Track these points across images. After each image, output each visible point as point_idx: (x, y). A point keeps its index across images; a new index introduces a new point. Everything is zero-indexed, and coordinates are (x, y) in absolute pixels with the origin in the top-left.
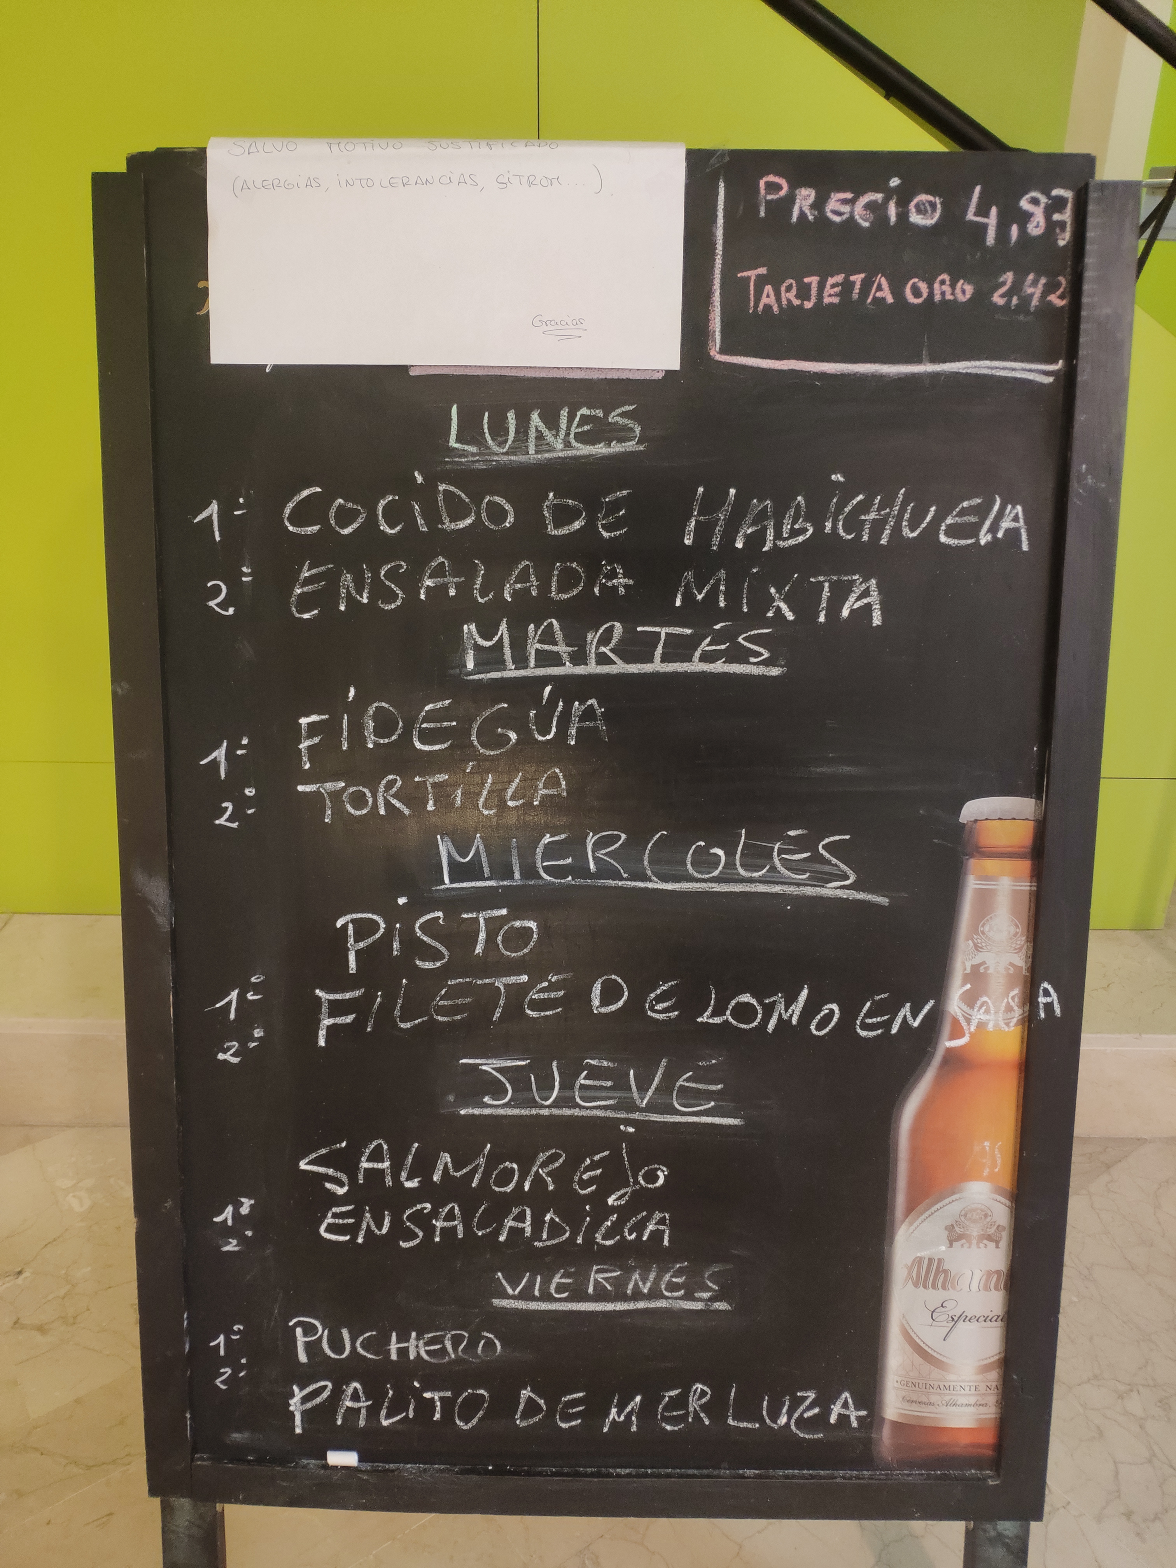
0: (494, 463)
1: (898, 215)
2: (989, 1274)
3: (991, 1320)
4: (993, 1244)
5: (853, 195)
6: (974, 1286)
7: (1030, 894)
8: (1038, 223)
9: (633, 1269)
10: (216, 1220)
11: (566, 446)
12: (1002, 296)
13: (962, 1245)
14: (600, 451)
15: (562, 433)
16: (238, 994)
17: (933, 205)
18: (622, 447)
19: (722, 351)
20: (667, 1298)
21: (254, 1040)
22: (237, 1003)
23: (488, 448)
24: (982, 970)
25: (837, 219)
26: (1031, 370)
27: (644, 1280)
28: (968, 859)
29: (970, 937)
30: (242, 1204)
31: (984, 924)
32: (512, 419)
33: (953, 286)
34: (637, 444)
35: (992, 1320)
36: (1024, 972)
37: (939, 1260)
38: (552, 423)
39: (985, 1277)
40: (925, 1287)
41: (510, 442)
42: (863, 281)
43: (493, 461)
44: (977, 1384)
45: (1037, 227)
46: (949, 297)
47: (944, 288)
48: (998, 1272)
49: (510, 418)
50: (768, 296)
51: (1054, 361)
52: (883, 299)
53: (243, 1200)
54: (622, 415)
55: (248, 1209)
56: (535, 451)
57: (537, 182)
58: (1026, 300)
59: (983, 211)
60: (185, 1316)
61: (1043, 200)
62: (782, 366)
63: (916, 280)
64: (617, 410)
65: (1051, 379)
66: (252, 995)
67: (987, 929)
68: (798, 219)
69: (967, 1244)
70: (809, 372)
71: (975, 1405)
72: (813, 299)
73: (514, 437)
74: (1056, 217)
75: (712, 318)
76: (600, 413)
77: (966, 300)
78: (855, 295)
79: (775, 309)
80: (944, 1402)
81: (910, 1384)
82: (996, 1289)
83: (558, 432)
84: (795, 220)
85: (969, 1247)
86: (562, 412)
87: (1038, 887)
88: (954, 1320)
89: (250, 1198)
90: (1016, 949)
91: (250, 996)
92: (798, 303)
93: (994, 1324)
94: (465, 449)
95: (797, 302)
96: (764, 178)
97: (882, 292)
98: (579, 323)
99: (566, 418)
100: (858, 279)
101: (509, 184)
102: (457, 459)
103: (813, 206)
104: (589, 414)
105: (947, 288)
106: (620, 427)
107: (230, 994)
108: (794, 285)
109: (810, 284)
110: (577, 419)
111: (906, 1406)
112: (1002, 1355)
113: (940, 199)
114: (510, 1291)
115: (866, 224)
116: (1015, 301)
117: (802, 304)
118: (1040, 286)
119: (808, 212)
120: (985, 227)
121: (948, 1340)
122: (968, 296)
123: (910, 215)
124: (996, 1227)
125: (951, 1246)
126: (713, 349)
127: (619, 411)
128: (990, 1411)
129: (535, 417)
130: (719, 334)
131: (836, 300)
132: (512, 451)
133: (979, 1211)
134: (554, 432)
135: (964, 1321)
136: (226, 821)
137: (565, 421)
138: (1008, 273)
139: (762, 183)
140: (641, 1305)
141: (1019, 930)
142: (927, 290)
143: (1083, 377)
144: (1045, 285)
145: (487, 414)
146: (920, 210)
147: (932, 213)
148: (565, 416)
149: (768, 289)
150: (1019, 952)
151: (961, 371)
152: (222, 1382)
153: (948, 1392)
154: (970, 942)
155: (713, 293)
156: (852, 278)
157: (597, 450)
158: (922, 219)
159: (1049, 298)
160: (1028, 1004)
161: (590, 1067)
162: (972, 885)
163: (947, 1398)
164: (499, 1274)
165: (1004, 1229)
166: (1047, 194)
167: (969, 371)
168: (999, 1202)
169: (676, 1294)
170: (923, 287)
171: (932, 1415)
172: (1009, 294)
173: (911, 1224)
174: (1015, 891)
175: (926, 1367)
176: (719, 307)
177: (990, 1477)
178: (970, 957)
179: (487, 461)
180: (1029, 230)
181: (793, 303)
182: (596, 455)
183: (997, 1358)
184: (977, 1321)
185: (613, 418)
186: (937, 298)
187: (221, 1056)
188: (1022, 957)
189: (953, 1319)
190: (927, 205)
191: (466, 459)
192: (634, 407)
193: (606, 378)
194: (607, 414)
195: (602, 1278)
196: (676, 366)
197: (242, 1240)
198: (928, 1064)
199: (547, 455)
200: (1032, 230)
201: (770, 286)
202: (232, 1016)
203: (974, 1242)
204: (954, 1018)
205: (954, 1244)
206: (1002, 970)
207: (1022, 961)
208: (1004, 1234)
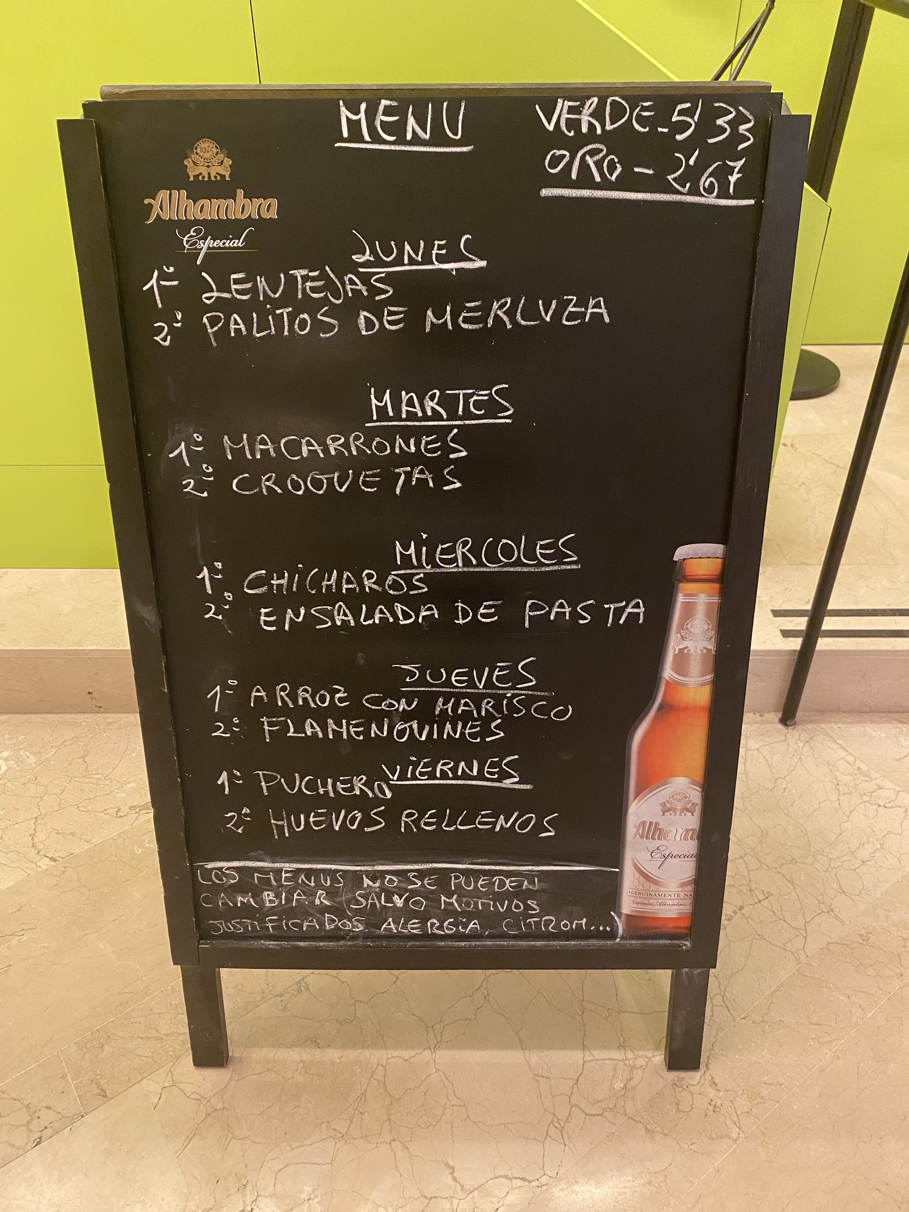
2: (687, 831)
3: (688, 857)
4: (689, 814)
6: (678, 838)
7: (718, 604)
13: (671, 814)
24: (685, 651)
28: (679, 583)
29: (678, 632)
31: (688, 623)
36: (712, 653)
37: (656, 823)
39: (684, 833)
40: (647, 838)
44: (679, 893)
48: (693, 830)
67: (689, 626)
69: (674, 814)
71: (678, 904)
80: (658, 903)
81: (638, 893)
82: (692, 839)
85: (675, 815)
87: (723, 600)
88: (665, 857)
90: (708, 638)
93: (690, 859)
111: (635, 905)
112: (695, 876)
121: (661, 868)
125: (664, 815)
128: (687, 908)
133: (681, 795)
135: (671, 858)
141: (710, 627)
150: (710, 640)
153: (661, 897)
154: (679, 635)
160: (716, 672)
162: (681, 599)
163: (660, 901)
165: (697, 805)
168: (695, 789)
171: (650, 911)
173: (638, 802)
174: (709, 602)
175: (647, 884)
177: (685, 945)
178: (678, 644)
183: (691, 878)
184: (680, 857)
188: (712, 644)
198: (649, 710)
203: (678, 812)
204: (667, 681)
205: (666, 813)
206: (699, 652)
207: (711, 646)
208: (697, 808)
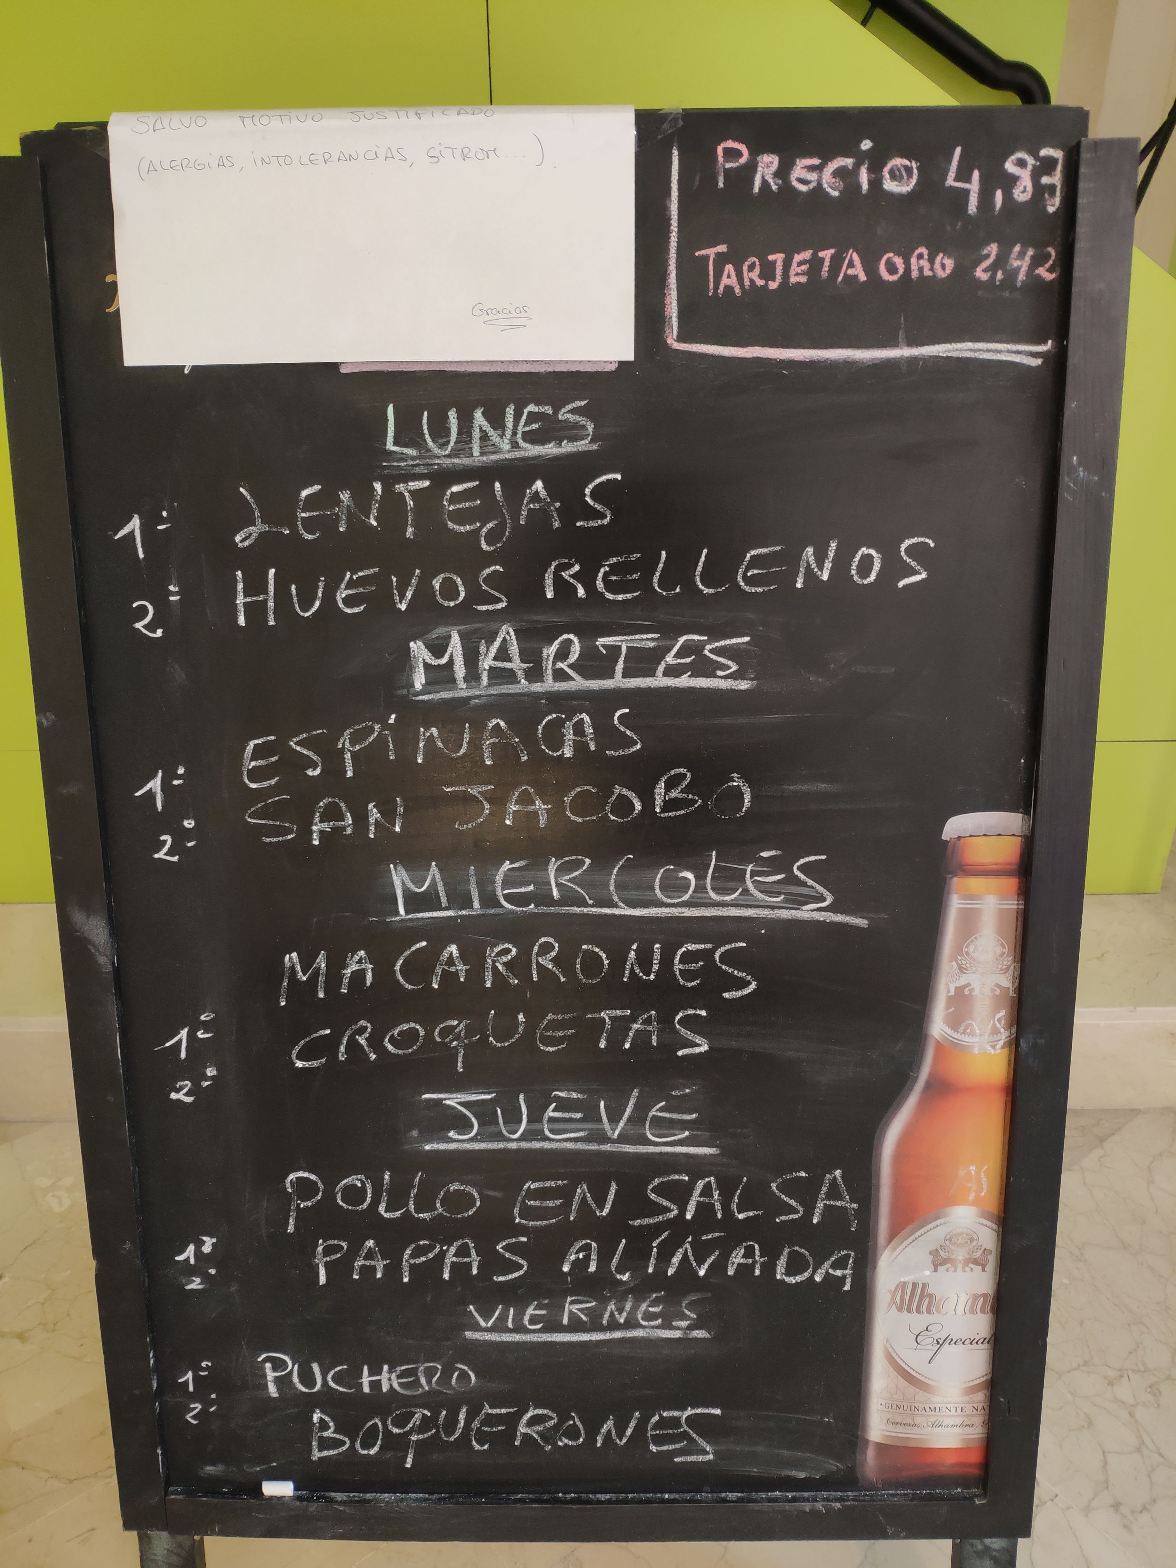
0: (436, 467)
1: (870, 183)
2: (975, 1297)
3: (977, 1343)
4: (979, 1269)
5: (820, 161)
6: (960, 1309)
7: (1017, 913)
8: (1025, 187)
9: (610, 1299)
10: (177, 1258)
11: (513, 447)
12: (985, 271)
13: (947, 1270)
14: (550, 451)
15: (508, 433)
16: (188, 1033)
17: (909, 170)
18: (573, 447)
19: (680, 339)
20: (644, 1327)
21: (206, 1078)
22: (187, 1042)
23: (429, 450)
24: (966, 992)
25: (803, 188)
26: (1018, 352)
27: (620, 1310)
28: (952, 878)
29: (953, 958)
30: (204, 1242)
31: (969, 944)
32: (454, 418)
33: (931, 261)
34: (590, 443)
35: (979, 1343)
36: (1011, 994)
37: (924, 1285)
38: (497, 422)
39: (970, 1302)
40: (909, 1311)
41: (452, 444)
42: (833, 257)
43: (435, 464)
44: (963, 1405)
45: (1024, 191)
46: (927, 273)
47: (922, 262)
48: (985, 1296)
49: (451, 417)
50: (729, 277)
51: (1042, 341)
52: (856, 277)
53: (205, 1238)
54: (572, 411)
55: (211, 1248)
56: (480, 452)
57: (472, 155)
58: (1011, 275)
59: (964, 175)
60: (151, 1355)
61: (1031, 161)
62: (746, 354)
63: (891, 255)
64: (567, 407)
65: (1039, 362)
66: (202, 1034)
67: (971, 949)
68: (760, 189)
69: (953, 1269)
70: (775, 360)
71: (961, 1425)
72: (779, 279)
73: (457, 438)
74: (1045, 180)
75: (669, 303)
76: (549, 410)
77: (946, 275)
78: (824, 274)
79: (737, 290)
80: (929, 1424)
81: (895, 1406)
82: (982, 1312)
83: (504, 431)
84: (757, 191)
85: (955, 1271)
86: (508, 409)
87: (1025, 905)
88: (940, 1344)
89: (212, 1237)
90: (1002, 970)
91: (200, 1035)
92: (762, 284)
93: (981, 1346)
94: (404, 452)
95: (760, 282)
96: (722, 144)
97: (854, 270)
98: (522, 310)
99: (512, 416)
100: (827, 254)
101: (441, 158)
102: (395, 464)
103: (776, 175)
104: (537, 411)
105: (924, 263)
106: (571, 424)
107: (179, 1033)
108: (758, 263)
109: (775, 262)
110: (524, 417)
111: (891, 1427)
112: (989, 1377)
113: (916, 163)
114: (483, 1323)
115: (835, 194)
116: (999, 275)
117: (767, 284)
118: (1027, 259)
119: (771, 181)
120: (967, 192)
121: (934, 1362)
122: (948, 271)
123: (884, 181)
124: (982, 1250)
125: (936, 1270)
126: (670, 337)
127: (570, 407)
128: (976, 1432)
129: (478, 415)
130: (677, 319)
131: (803, 279)
132: (453, 454)
133: (965, 1235)
134: (499, 432)
135: (949, 1344)
136: (166, 854)
137: (511, 420)
138: (992, 245)
139: (720, 150)
140: (617, 1335)
141: (1006, 950)
142: (903, 266)
143: (1074, 359)
144: (1032, 257)
145: (426, 413)
146: (893, 176)
147: (908, 179)
148: (511, 414)
149: (729, 268)
150: (1006, 972)
151: (941, 354)
152: (193, 1417)
153: (933, 1413)
154: (954, 963)
155: (669, 274)
156: (821, 254)
157: (546, 450)
158: (897, 186)
159: (1037, 272)
160: (1016, 1026)
161: (557, 1099)
162: (955, 904)
163: (933, 1419)
164: (471, 1307)
165: (991, 1252)
166: (1035, 154)
167: (949, 355)
168: (986, 1226)
169: (653, 1323)
170: (899, 262)
171: (917, 1436)
172: (993, 268)
173: (894, 1249)
174: (1001, 909)
175: (911, 1390)
176: (675, 289)
177: (976, 1496)
178: (955, 979)
179: (427, 465)
180: (1015, 196)
181: (757, 283)
182: (547, 455)
183: (983, 1380)
184: (963, 1343)
185: (563, 415)
186: (915, 274)
187: (174, 1096)
188: (1009, 978)
189: (938, 1343)
190: (902, 170)
191: (405, 463)
192: (585, 402)
193: (554, 372)
194: (556, 411)
195: (577, 1309)
196: (630, 356)
197: (206, 1278)
198: (911, 1089)
199: (493, 457)
200: (1019, 196)
201: (731, 265)
202: (183, 1055)
203: (960, 1266)
204: (938, 1042)
205: (939, 1268)
206: (988, 992)
207: (1007, 981)
208: (989, 1257)
